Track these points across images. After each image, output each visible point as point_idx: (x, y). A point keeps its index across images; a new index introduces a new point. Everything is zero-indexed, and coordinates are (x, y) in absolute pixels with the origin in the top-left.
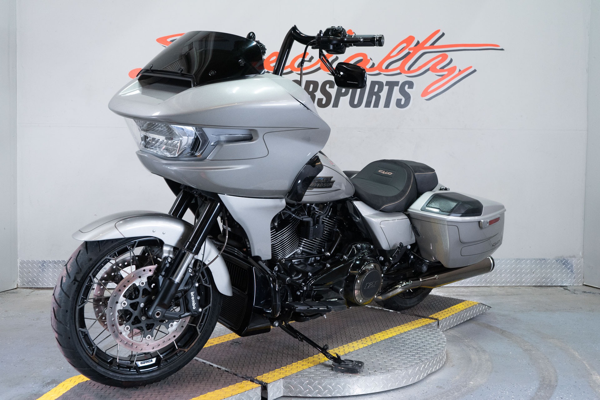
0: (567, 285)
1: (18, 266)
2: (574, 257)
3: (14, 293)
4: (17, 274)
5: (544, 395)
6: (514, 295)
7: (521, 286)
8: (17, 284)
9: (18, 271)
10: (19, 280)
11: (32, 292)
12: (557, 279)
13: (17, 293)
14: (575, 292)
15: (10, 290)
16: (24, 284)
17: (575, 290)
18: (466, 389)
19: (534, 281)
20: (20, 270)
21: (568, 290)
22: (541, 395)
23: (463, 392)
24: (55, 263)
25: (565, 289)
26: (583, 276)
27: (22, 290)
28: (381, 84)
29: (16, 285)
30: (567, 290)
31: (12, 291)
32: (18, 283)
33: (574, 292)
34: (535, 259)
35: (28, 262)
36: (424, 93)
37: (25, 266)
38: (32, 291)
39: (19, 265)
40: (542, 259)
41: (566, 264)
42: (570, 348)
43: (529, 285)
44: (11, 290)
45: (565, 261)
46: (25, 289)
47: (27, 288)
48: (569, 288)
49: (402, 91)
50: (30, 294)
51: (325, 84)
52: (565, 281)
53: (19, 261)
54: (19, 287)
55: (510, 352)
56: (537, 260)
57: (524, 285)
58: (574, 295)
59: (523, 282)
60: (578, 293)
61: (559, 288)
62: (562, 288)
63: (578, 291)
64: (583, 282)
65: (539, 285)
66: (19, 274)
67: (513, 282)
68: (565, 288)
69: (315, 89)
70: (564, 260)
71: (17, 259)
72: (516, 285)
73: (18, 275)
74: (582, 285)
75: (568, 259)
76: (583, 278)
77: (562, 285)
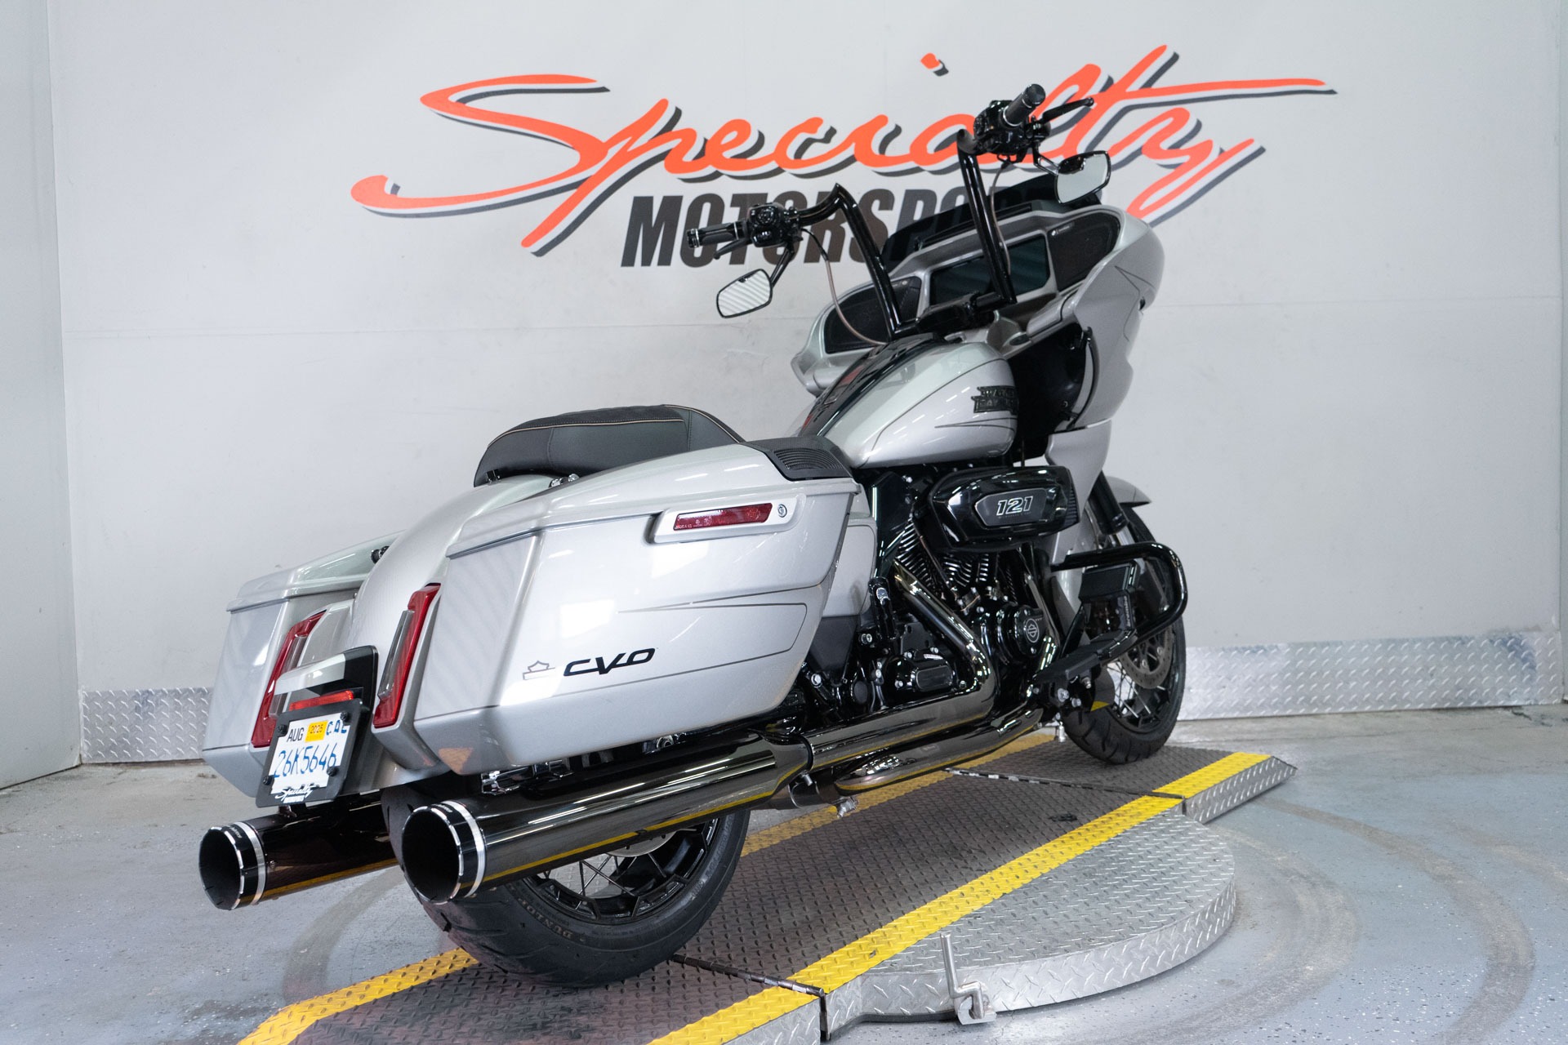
0: (1520, 703)
1: (81, 707)
2: (1537, 628)
3: (72, 778)
4: (80, 729)
5: (1503, 994)
6: (1387, 734)
7: (1400, 711)
8: (80, 755)
9: (82, 719)
10: (84, 744)
11: (120, 774)
12: (1494, 689)
13: (80, 777)
14: (1545, 721)
15: (62, 771)
16: (99, 755)
17: (1543, 716)
18: (1296, 985)
19: (1434, 696)
20: (85, 719)
21: (1526, 716)
22: (1497, 995)
23: (1291, 993)
24: (177, 694)
25: (1516, 714)
26: (1563, 679)
27: (93, 769)
29: (77, 758)
30: (1522, 717)
31: (66, 773)
32: (82, 752)
33: (1542, 720)
34: (1434, 639)
35: (107, 696)
37: (98, 706)
38: (121, 771)
39: (82, 704)
40: (1455, 638)
41: (1517, 647)
42: (1554, 868)
43: (1421, 706)
44: (66, 770)
45: (1513, 640)
46: (100, 768)
47: (106, 764)
48: (1527, 710)
50: (114, 780)
52: (1516, 692)
53: (81, 694)
54: (84, 762)
55: (1397, 885)
56: (1442, 640)
57: (1407, 706)
58: (1542, 728)
59: (1407, 700)
60: (1553, 722)
61: (1500, 711)
62: (1508, 713)
63: (1552, 719)
64: (1564, 695)
65: (1447, 705)
66: (83, 727)
67: (1379, 701)
68: (1516, 711)
70: (1511, 638)
71: (77, 689)
72: (1388, 709)
73: (82, 731)
74: (1560, 701)
75: (1521, 636)
76: (1563, 683)
77: (1508, 704)
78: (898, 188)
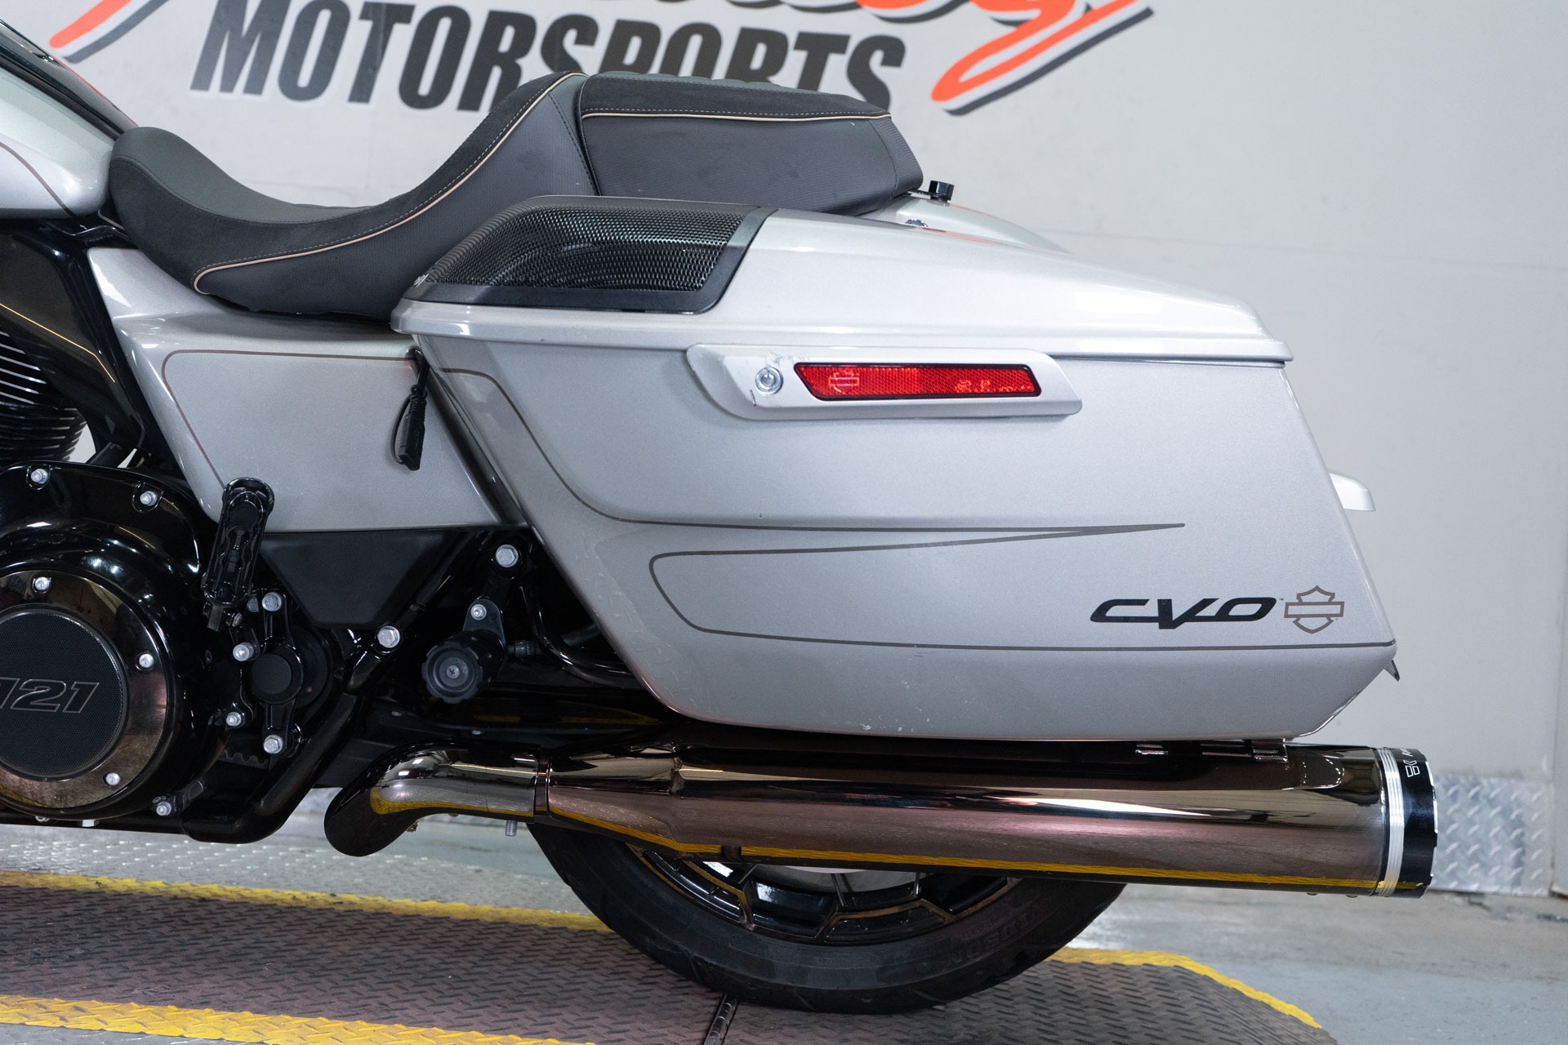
0: (1483, 889)
2: (1517, 775)
6: (1249, 904)
14: (1509, 915)
17: (1510, 909)
21: (1484, 907)
25: (1473, 902)
26: (1553, 859)
28: (776, 43)
30: (1478, 907)
33: (1506, 914)
36: (946, 88)
45: (1477, 789)
48: (1489, 899)
49: (859, 72)
51: (560, 27)
58: (1503, 924)
60: (1522, 918)
61: (1447, 897)
62: (1458, 900)
63: (1523, 914)
64: (1552, 884)
68: (1474, 899)
69: (522, 45)
70: (1474, 786)
74: (1545, 893)
76: (1553, 865)
77: (1463, 888)
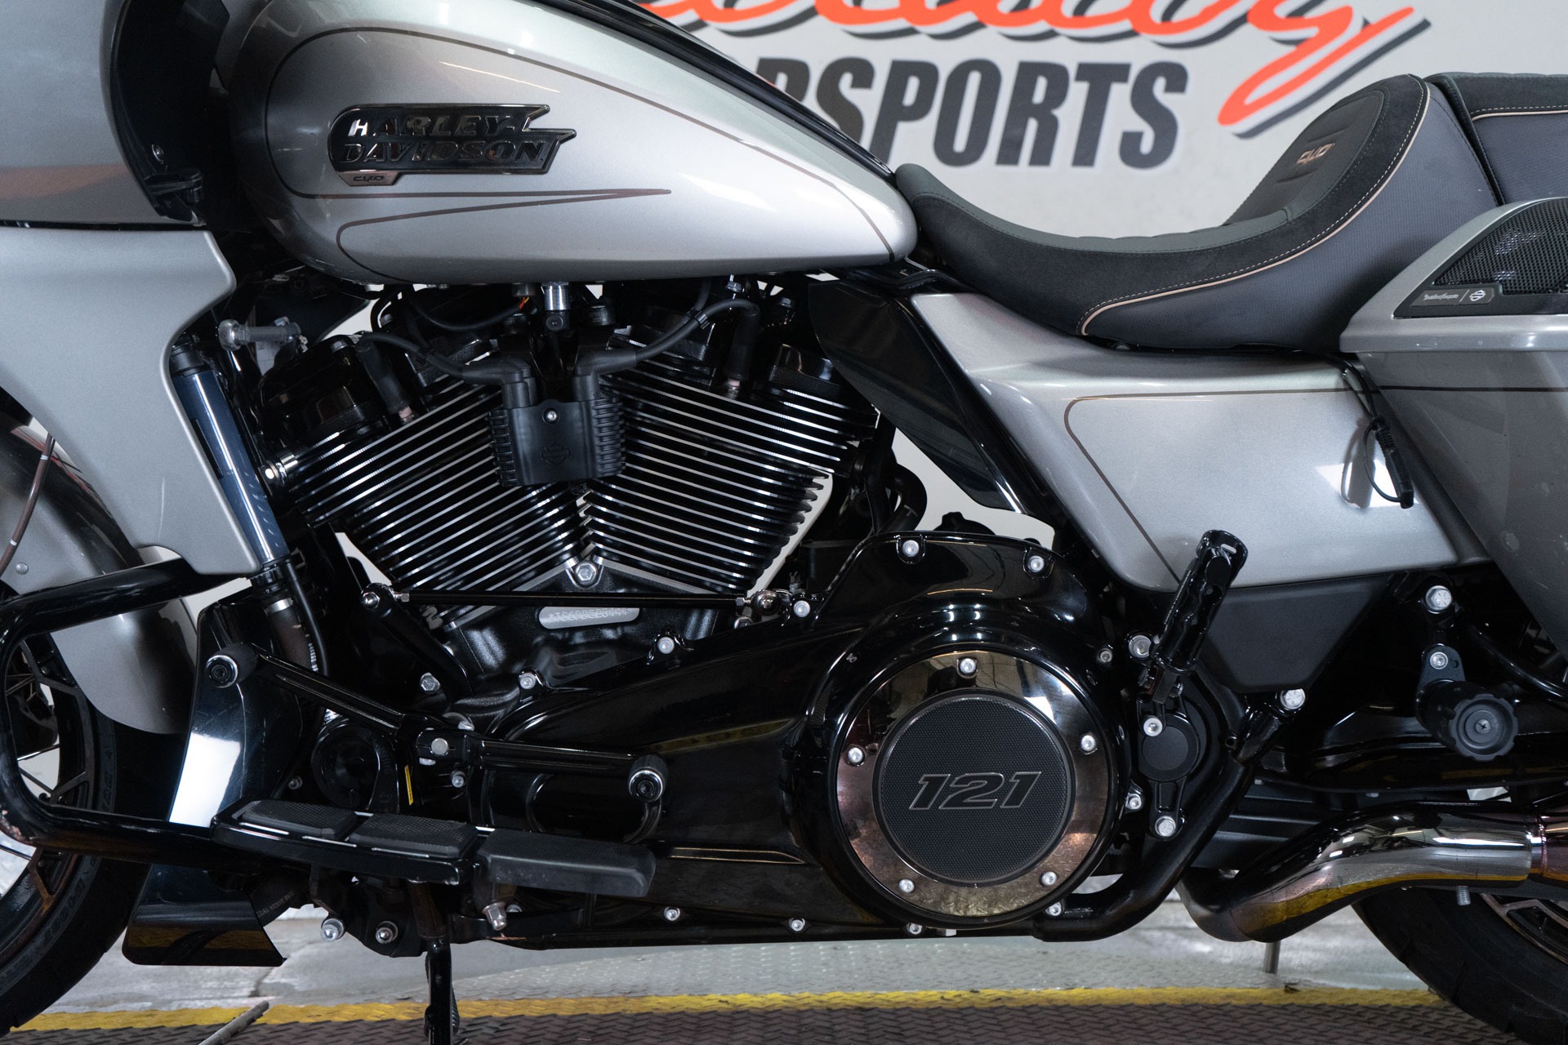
51: (834, 70)
78: (881, 57)
